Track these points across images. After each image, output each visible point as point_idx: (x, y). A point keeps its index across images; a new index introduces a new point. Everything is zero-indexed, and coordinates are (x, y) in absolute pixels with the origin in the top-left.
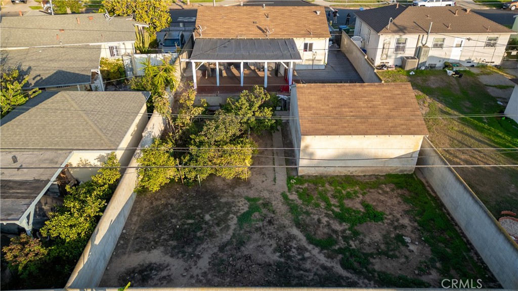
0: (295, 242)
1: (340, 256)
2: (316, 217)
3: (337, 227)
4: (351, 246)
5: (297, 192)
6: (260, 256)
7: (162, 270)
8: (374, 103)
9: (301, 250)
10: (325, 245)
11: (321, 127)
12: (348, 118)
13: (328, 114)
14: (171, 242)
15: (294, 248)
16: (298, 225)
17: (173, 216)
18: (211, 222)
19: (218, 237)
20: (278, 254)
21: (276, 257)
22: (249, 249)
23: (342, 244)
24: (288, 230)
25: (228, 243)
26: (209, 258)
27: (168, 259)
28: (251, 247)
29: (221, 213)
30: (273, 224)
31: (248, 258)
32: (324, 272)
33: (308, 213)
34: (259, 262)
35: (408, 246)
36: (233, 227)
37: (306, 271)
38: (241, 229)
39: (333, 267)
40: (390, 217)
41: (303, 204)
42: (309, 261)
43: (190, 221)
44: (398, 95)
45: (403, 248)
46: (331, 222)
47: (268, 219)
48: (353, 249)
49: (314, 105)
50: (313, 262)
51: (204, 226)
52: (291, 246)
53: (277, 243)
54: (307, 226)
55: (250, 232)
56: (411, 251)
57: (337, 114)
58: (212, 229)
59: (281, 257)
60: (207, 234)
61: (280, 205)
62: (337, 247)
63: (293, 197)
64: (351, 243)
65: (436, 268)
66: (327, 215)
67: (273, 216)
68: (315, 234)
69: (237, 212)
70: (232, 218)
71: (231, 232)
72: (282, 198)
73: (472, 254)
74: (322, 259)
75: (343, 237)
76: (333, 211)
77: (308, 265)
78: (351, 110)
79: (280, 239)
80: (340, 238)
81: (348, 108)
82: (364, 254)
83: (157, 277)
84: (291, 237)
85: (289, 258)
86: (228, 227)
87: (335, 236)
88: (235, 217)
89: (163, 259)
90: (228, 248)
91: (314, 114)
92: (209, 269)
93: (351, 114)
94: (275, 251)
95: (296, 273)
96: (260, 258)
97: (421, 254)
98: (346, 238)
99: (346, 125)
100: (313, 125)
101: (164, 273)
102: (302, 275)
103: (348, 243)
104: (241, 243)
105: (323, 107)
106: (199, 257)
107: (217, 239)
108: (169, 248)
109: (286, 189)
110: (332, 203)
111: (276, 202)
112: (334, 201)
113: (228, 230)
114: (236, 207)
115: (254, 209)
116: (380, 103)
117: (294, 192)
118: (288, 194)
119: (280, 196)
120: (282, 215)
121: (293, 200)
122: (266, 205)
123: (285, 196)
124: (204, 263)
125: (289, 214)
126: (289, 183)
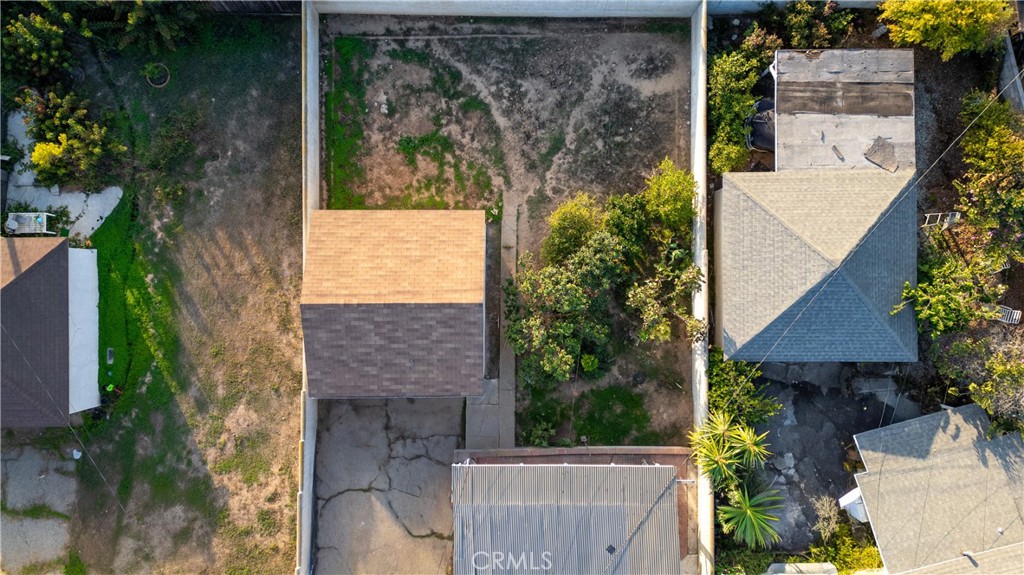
0: (504, 107)
1: (459, 88)
2: (476, 144)
3: (454, 129)
4: (446, 102)
5: (491, 192)
6: (541, 87)
7: (636, 70)
9: (498, 96)
10: (475, 104)
14: (635, 106)
15: (505, 98)
16: (495, 131)
17: (639, 146)
18: (595, 136)
19: (586, 115)
20: (523, 89)
21: (526, 85)
22: (553, 97)
23: (455, 104)
24: (510, 124)
25: (574, 105)
26: (592, 85)
27: (634, 84)
28: (550, 99)
29: (584, 152)
30: (525, 132)
31: (554, 85)
32: (480, 67)
33: (484, 151)
34: (542, 79)
35: (387, 100)
36: (570, 129)
37: (497, 68)
38: (561, 126)
39: (470, 74)
40: (391, 145)
41: (487, 168)
42: (493, 80)
43: (618, 139)
44: (328, 280)
45: (393, 99)
46: (459, 137)
47: (530, 142)
48: (444, 97)
50: (488, 79)
51: (603, 131)
52: (509, 100)
53: (523, 104)
54: (486, 131)
55: (551, 121)
56: (386, 93)
57: (430, 245)
58: (593, 125)
59: (520, 86)
60: (598, 119)
61: (515, 167)
62: (462, 100)
63: (497, 181)
64: (444, 106)
65: (369, 72)
66: (462, 147)
67: (525, 147)
68: (481, 118)
69: (566, 154)
70: (571, 143)
71: (572, 121)
72: (512, 179)
73: (326, 88)
74: (479, 83)
75: (451, 115)
76: (454, 156)
77: (495, 75)
79: (519, 110)
80: (454, 113)
81: (411, 256)
82: (436, 92)
83: (640, 62)
84: (507, 113)
85: (512, 85)
86: (576, 130)
87: (460, 115)
88: (568, 145)
89: (638, 84)
90: (574, 98)
92: (590, 71)
94: (525, 94)
95: (507, 66)
96: (540, 84)
97: (376, 91)
98: (449, 112)
101: (634, 66)
102: (502, 64)
103: (448, 106)
104: (560, 105)
105: (448, 257)
106: (603, 86)
107: (585, 111)
108: (635, 98)
109: (505, 194)
110: (452, 170)
111: (519, 171)
112: (450, 173)
113: (575, 124)
114: (568, 162)
115: (546, 160)
116: (362, 265)
117: (496, 190)
118: (503, 188)
119: (513, 183)
120: (514, 148)
121: (499, 175)
122: (531, 167)
123: (508, 182)
124: (597, 79)
125: (505, 151)
126: (500, 209)
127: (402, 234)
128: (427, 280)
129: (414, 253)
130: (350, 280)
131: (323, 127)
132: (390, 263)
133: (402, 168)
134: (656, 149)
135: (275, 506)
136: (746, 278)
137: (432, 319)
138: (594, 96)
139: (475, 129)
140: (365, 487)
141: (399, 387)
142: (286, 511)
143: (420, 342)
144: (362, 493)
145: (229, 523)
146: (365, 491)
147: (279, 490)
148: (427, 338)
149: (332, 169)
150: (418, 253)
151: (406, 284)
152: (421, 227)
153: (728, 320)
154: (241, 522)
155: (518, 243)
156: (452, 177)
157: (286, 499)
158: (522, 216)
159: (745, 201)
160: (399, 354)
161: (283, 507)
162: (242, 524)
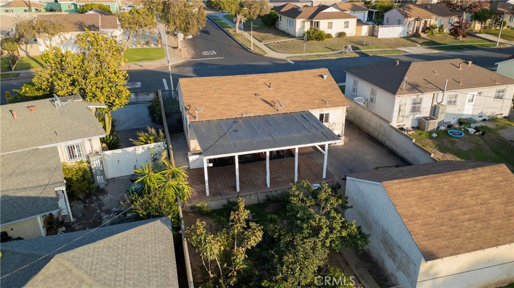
8: (482, 196)
11: (444, 243)
12: (466, 223)
13: (440, 221)
44: (501, 182)
49: (418, 212)
57: (450, 220)
78: (463, 210)
81: (458, 209)
91: (424, 225)
93: (467, 217)
99: (469, 234)
100: (432, 241)
105: (429, 213)
116: (488, 196)
127: (479, 225)
129: (458, 212)
130: (486, 184)
132: (469, 201)
150: (455, 212)
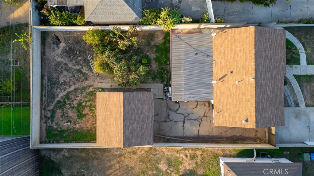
0: (68, 87)
1: (63, 101)
2: (80, 96)
3: (75, 102)
4: (67, 105)
5: (94, 91)
6: (62, 76)
7: (57, 47)
9: (65, 89)
10: (67, 96)
14: (68, 48)
15: (65, 87)
16: (76, 90)
17: (80, 47)
18: (77, 60)
19: (70, 63)
20: (63, 82)
21: (61, 81)
23: (68, 102)
24: (73, 85)
25: (67, 66)
26: (61, 61)
27: (61, 48)
28: (66, 73)
29: (82, 63)
30: (76, 81)
31: (61, 72)
32: (56, 95)
33: (82, 93)
34: (60, 76)
35: (66, 123)
36: (75, 67)
37: (56, 89)
38: (74, 70)
39: (58, 97)
40: (80, 121)
41: (87, 92)
42: (60, 91)
43: (78, 53)
45: (66, 121)
46: (77, 101)
47: (79, 79)
48: (65, 105)
50: (60, 92)
51: (75, 57)
52: (66, 86)
53: (67, 82)
54: (76, 93)
55: (72, 73)
56: (64, 123)
58: (73, 60)
59: (62, 82)
60: (72, 59)
61: (86, 84)
62: (66, 100)
63: (91, 89)
64: (68, 105)
65: (58, 128)
66: (80, 100)
67: (80, 81)
68: (72, 94)
69: (83, 68)
70: (79, 67)
71: (72, 67)
72: (90, 84)
73: (63, 141)
74: (61, 95)
75: (71, 103)
76: (83, 102)
77: (58, 90)
79: (69, 83)
80: (70, 102)
82: (64, 108)
83: (54, 46)
84: (70, 86)
85: (61, 85)
86: (75, 66)
87: (71, 101)
88: (80, 68)
89: (61, 47)
90: (65, 66)
92: (57, 61)
94: (64, 81)
95: (56, 86)
96: (61, 76)
97: (63, 126)
101: (56, 48)
102: (55, 88)
103: (68, 104)
104: (67, 70)
106: (62, 58)
108: (66, 48)
109: (95, 87)
110: (87, 103)
111: (88, 82)
112: (88, 104)
113: (73, 66)
114: (85, 68)
115: (84, 74)
117: (94, 90)
118: (93, 87)
119: (91, 84)
120: (81, 84)
121: (89, 89)
122: (86, 79)
123: (91, 86)
124: (60, 59)
125: (82, 87)
126: (99, 88)
128: (117, 109)
129: (109, 114)
130: (117, 133)
131: (74, 142)
132: (112, 121)
133: (87, 118)
134: (81, 41)
135: (189, 155)
136: (116, 14)
137: (128, 108)
138: (65, 60)
139: (75, 96)
140: (183, 128)
141: (150, 118)
142: (190, 152)
143: (136, 112)
144: (185, 129)
145: (194, 169)
146: (184, 128)
147: (184, 154)
148: (135, 109)
149: (87, 139)
150: (109, 112)
151: (118, 116)
152: (101, 112)
153: (129, 19)
154: (193, 166)
155: (110, 83)
156: (90, 103)
157: (187, 152)
158: (102, 82)
159: (93, 14)
160: (139, 118)
161: (189, 153)
162: (194, 165)
